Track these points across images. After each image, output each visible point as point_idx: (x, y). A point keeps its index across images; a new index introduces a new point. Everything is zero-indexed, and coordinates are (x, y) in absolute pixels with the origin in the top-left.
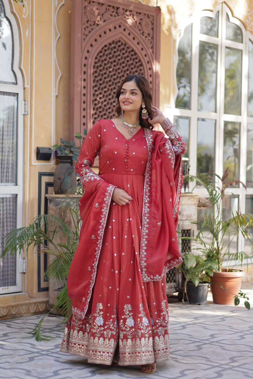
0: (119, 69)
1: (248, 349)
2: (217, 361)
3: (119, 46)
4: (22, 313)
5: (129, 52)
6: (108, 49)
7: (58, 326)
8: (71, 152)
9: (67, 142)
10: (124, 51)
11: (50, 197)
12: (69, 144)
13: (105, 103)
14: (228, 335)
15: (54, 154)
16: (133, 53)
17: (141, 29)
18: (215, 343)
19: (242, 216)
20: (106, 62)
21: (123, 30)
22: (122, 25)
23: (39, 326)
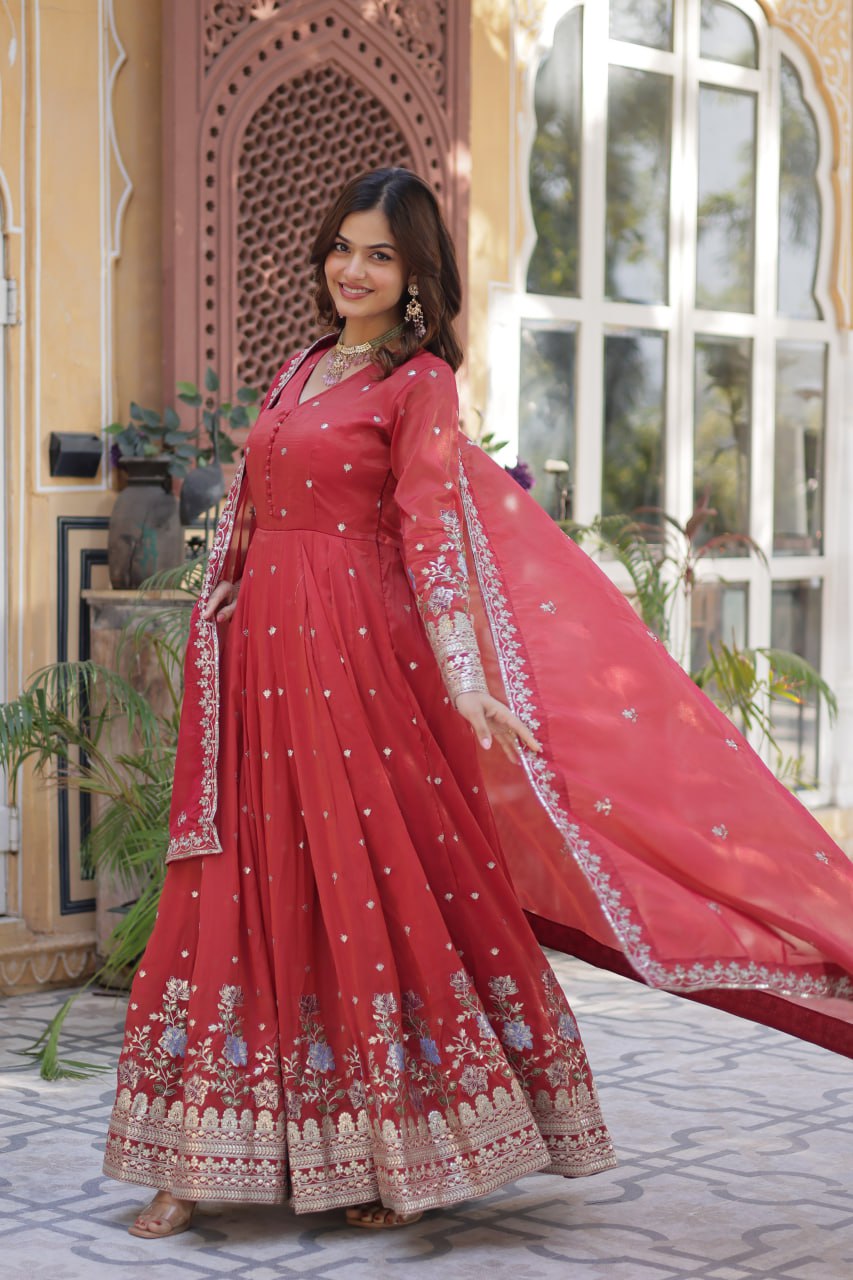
0: (328, 165)
1: (740, 1102)
2: (630, 1146)
3: (328, 89)
4: (7, 986)
5: (364, 109)
6: (291, 99)
8: (167, 448)
9: (151, 415)
10: (345, 107)
11: (95, 599)
12: (160, 420)
13: (283, 282)
14: (682, 1056)
15: (110, 455)
16: (375, 111)
17: (403, 31)
18: (634, 1084)
19: (740, 657)
20: (283, 143)
21: (340, 33)
22: (337, 20)
23: (57, 1027)
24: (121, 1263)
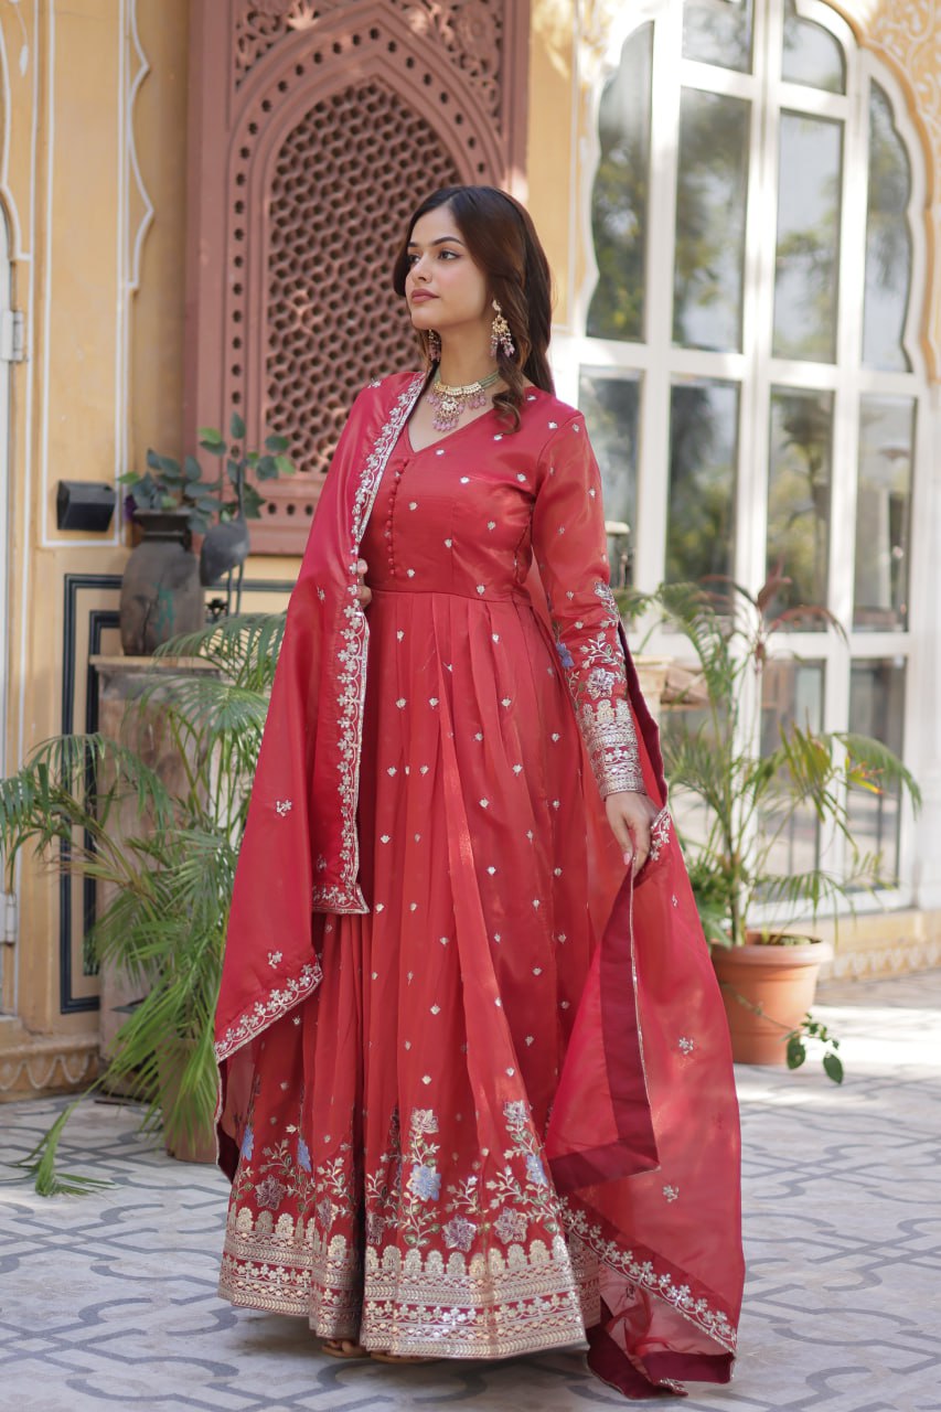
0: (370, 192)
1: (808, 1232)
3: (371, 108)
4: (1, 1091)
5: (410, 131)
6: (330, 118)
7: (126, 1140)
8: (187, 501)
9: (170, 464)
10: (389, 128)
11: (104, 666)
12: (179, 470)
13: (318, 319)
15: (124, 507)
16: (423, 133)
17: (455, 46)
19: (814, 741)
20: (321, 167)
21: (386, 46)
22: (381, 30)
23: (54, 1138)
24: (121, 1398)
